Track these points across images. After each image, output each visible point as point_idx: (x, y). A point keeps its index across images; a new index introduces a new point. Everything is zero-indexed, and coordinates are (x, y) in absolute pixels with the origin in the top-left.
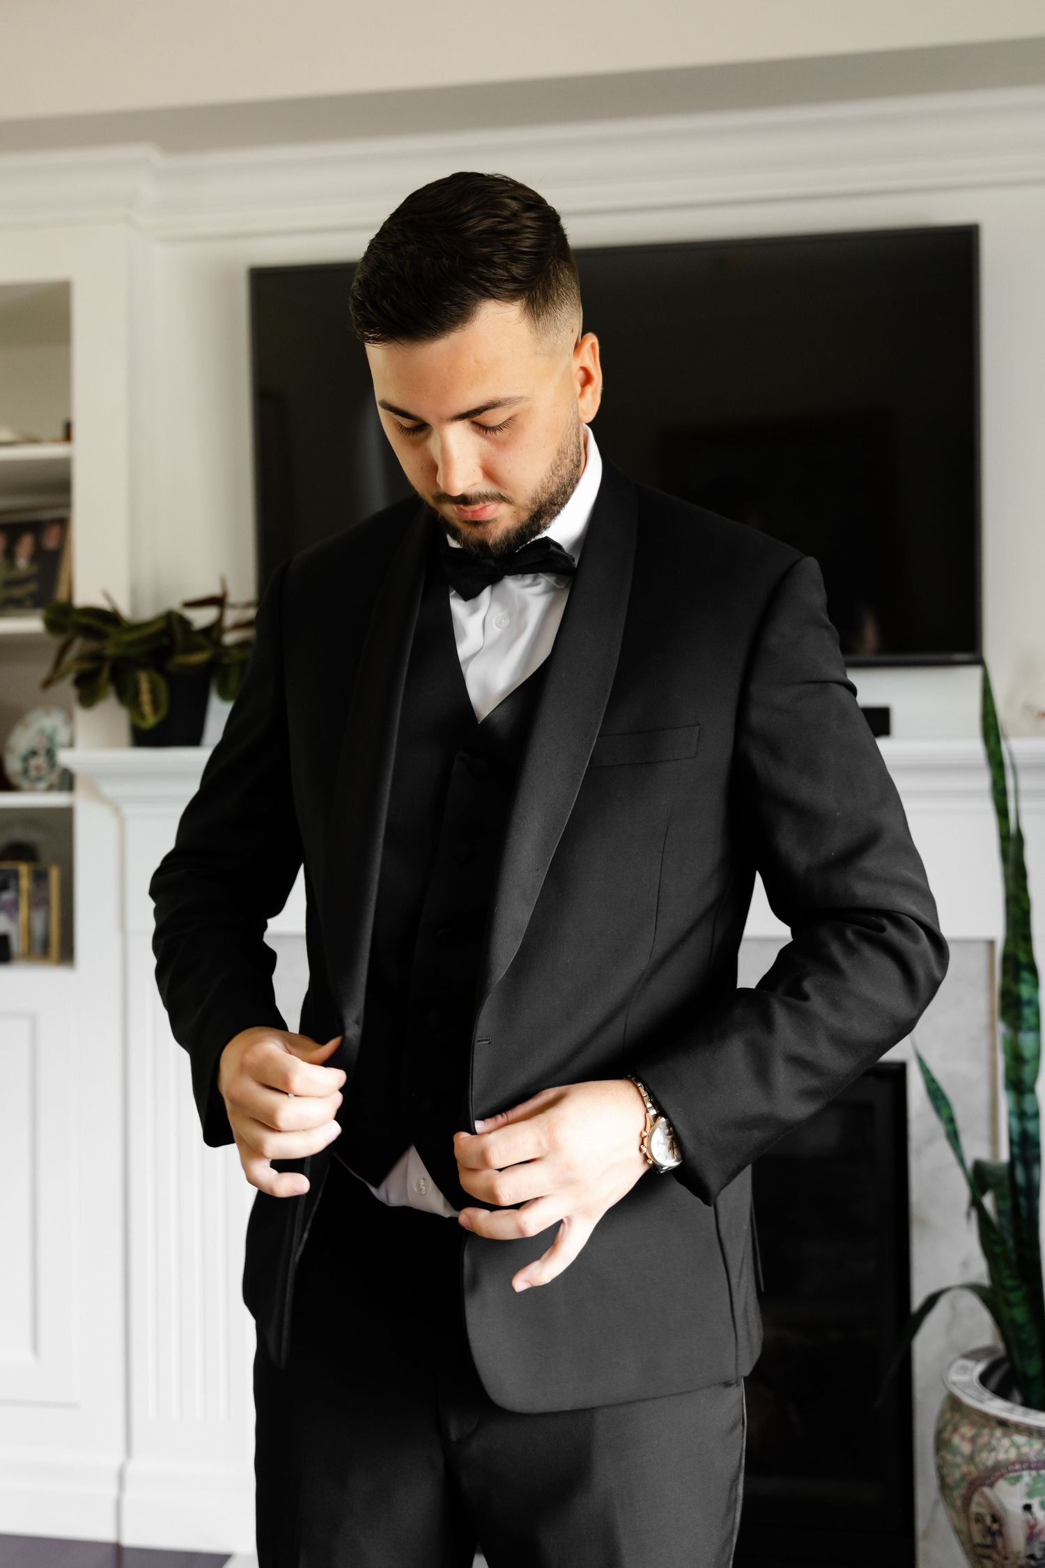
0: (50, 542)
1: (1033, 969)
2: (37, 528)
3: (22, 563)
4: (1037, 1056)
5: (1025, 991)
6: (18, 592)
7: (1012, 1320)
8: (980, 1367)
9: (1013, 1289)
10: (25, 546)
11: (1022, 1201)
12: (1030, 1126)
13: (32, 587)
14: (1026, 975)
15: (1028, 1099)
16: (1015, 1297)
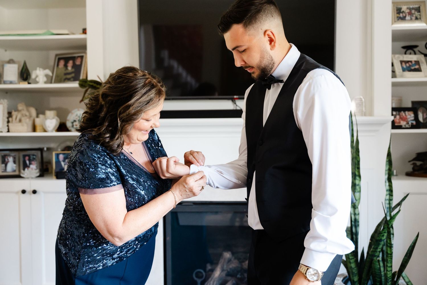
0: (78, 62)
1: (360, 176)
2: (73, 59)
3: (70, 68)
4: (360, 199)
5: (357, 182)
6: (69, 76)
7: (351, 267)
8: (342, 279)
9: (351, 259)
10: (70, 64)
11: (354, 236)
12: (357, 217)
13: (73, 75)
14: (357, 178)
15: (357, 210)
16: (352, 261)
